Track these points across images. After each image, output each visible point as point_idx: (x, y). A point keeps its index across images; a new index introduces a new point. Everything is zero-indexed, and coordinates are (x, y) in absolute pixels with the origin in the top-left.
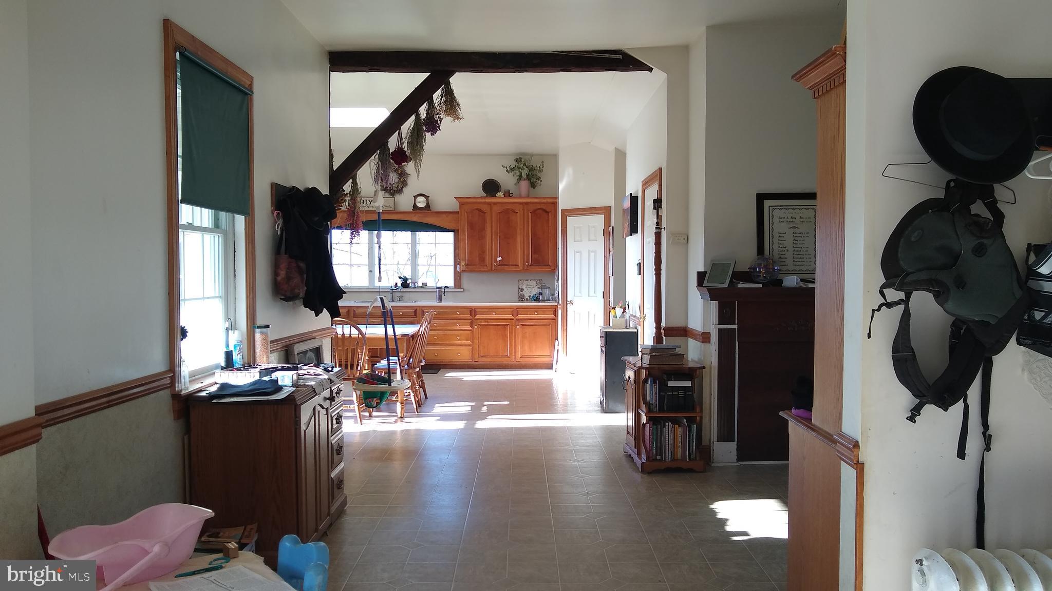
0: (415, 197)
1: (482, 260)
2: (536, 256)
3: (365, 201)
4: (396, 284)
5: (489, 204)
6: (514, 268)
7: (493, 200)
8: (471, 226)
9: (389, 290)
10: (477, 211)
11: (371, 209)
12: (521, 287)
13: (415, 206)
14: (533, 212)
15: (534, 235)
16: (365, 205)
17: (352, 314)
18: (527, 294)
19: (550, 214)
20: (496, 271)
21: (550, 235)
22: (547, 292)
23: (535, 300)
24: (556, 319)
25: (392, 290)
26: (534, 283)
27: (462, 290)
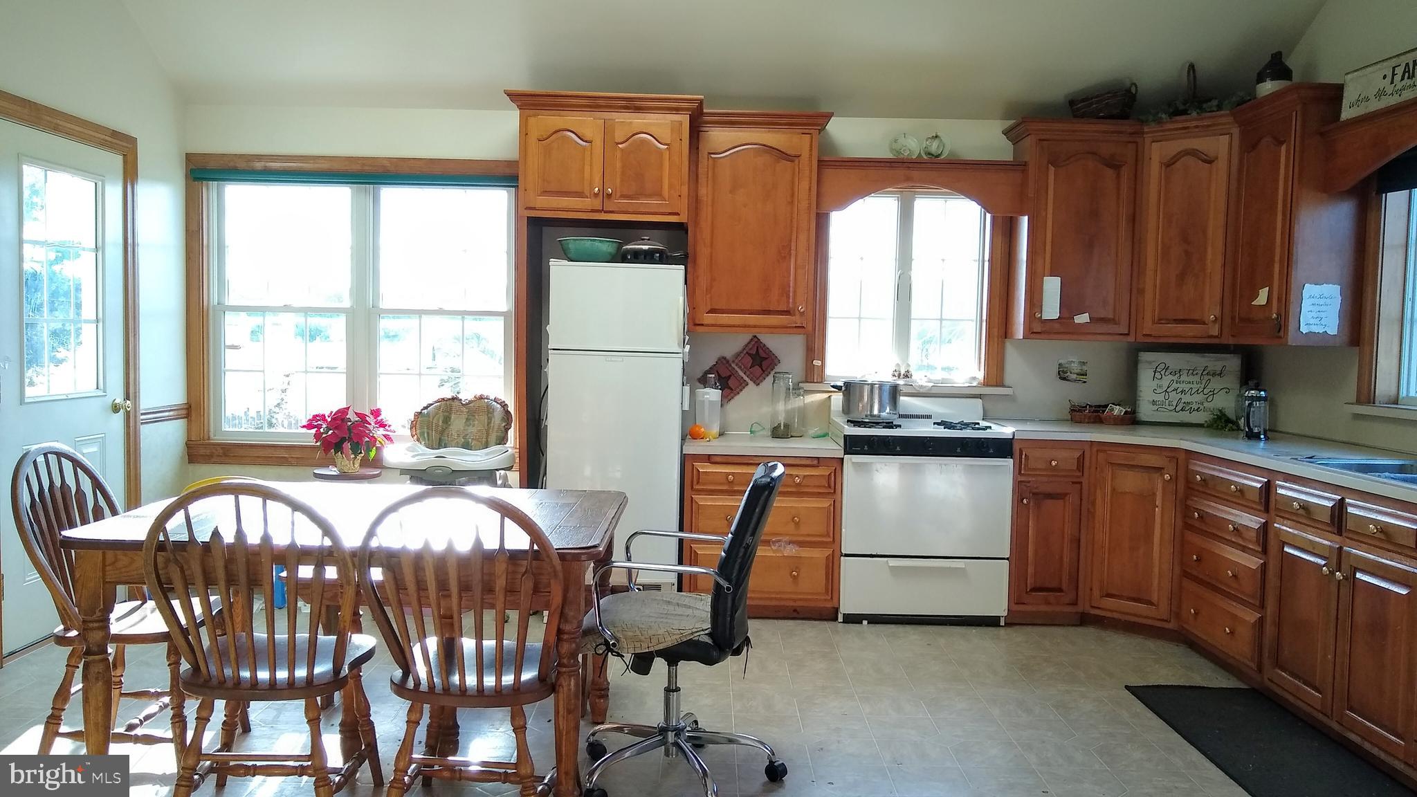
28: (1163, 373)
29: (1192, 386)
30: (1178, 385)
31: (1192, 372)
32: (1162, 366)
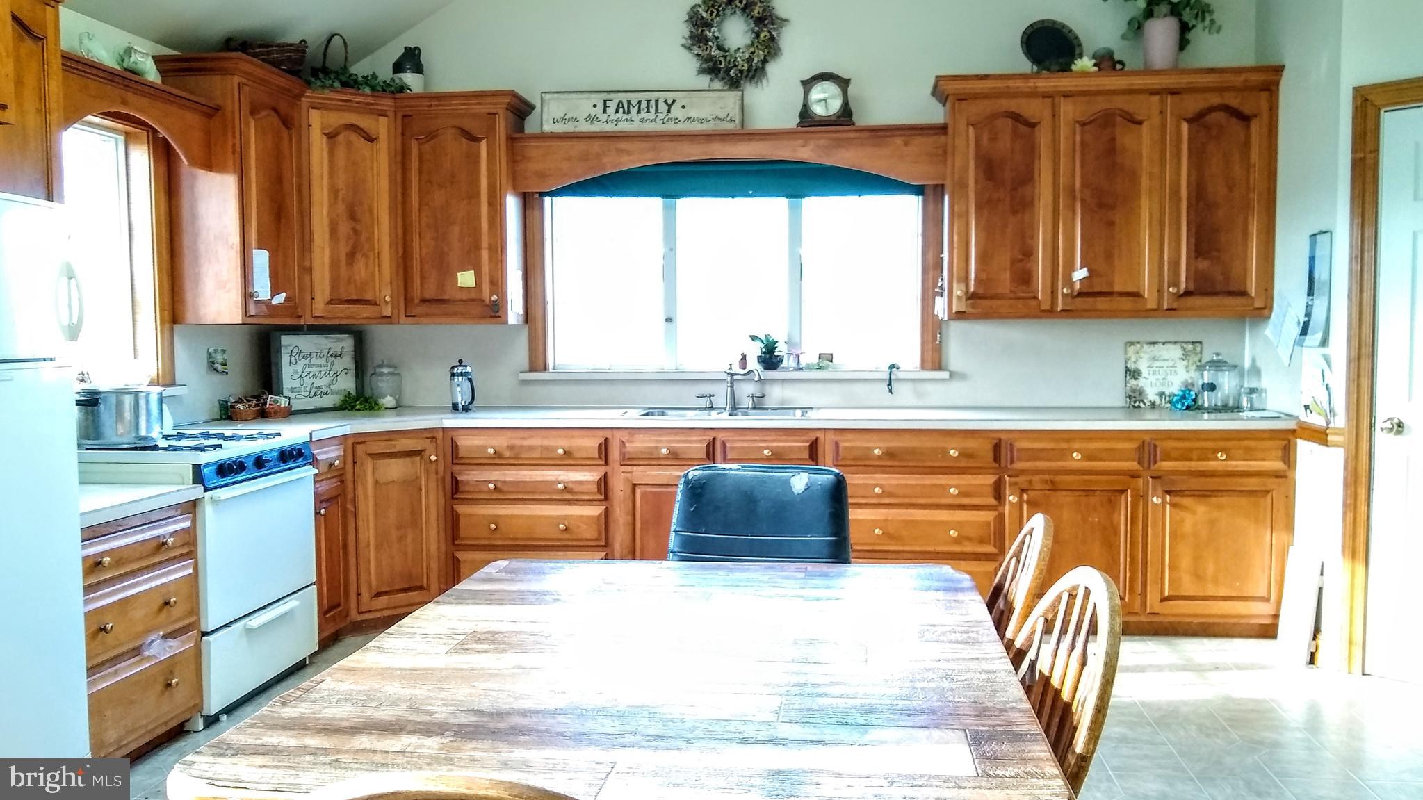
0: (808, 84)
1: (1024, 278)
2: (1203, 264)
3: (653, 103)
4: (744, 357)
5: (1046, 96)
6: (1126, 303)
7: (1062, 82)
8: (989, 168)
9: (725, 376)
10: (1010, 121)
11: (671, 127)
12: (1131, 366)
13: (805, 112)
14: (1196, 119)
15: (1199, 195)
16: (652, 115)
17: (615, 454)
18: (1151, 387)
19: (1255, 126)
20: (1067, 313)
21: (1254, 196)
22: (1227, 383)
23: (1188, 408)
24: (1289, 474)
25: (732, 375)
26: (1175, 352)
27: (945, 375)
28: (297, 357)
29: (319, 369)
30: (310, 369)
31: (319, 354)
32: (296, 350)
